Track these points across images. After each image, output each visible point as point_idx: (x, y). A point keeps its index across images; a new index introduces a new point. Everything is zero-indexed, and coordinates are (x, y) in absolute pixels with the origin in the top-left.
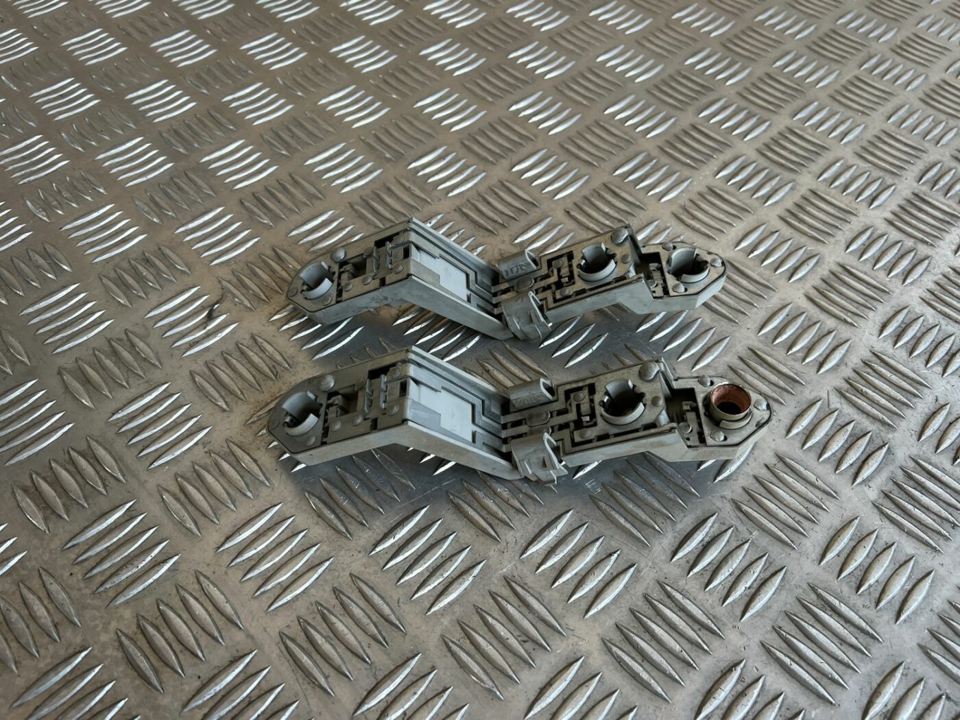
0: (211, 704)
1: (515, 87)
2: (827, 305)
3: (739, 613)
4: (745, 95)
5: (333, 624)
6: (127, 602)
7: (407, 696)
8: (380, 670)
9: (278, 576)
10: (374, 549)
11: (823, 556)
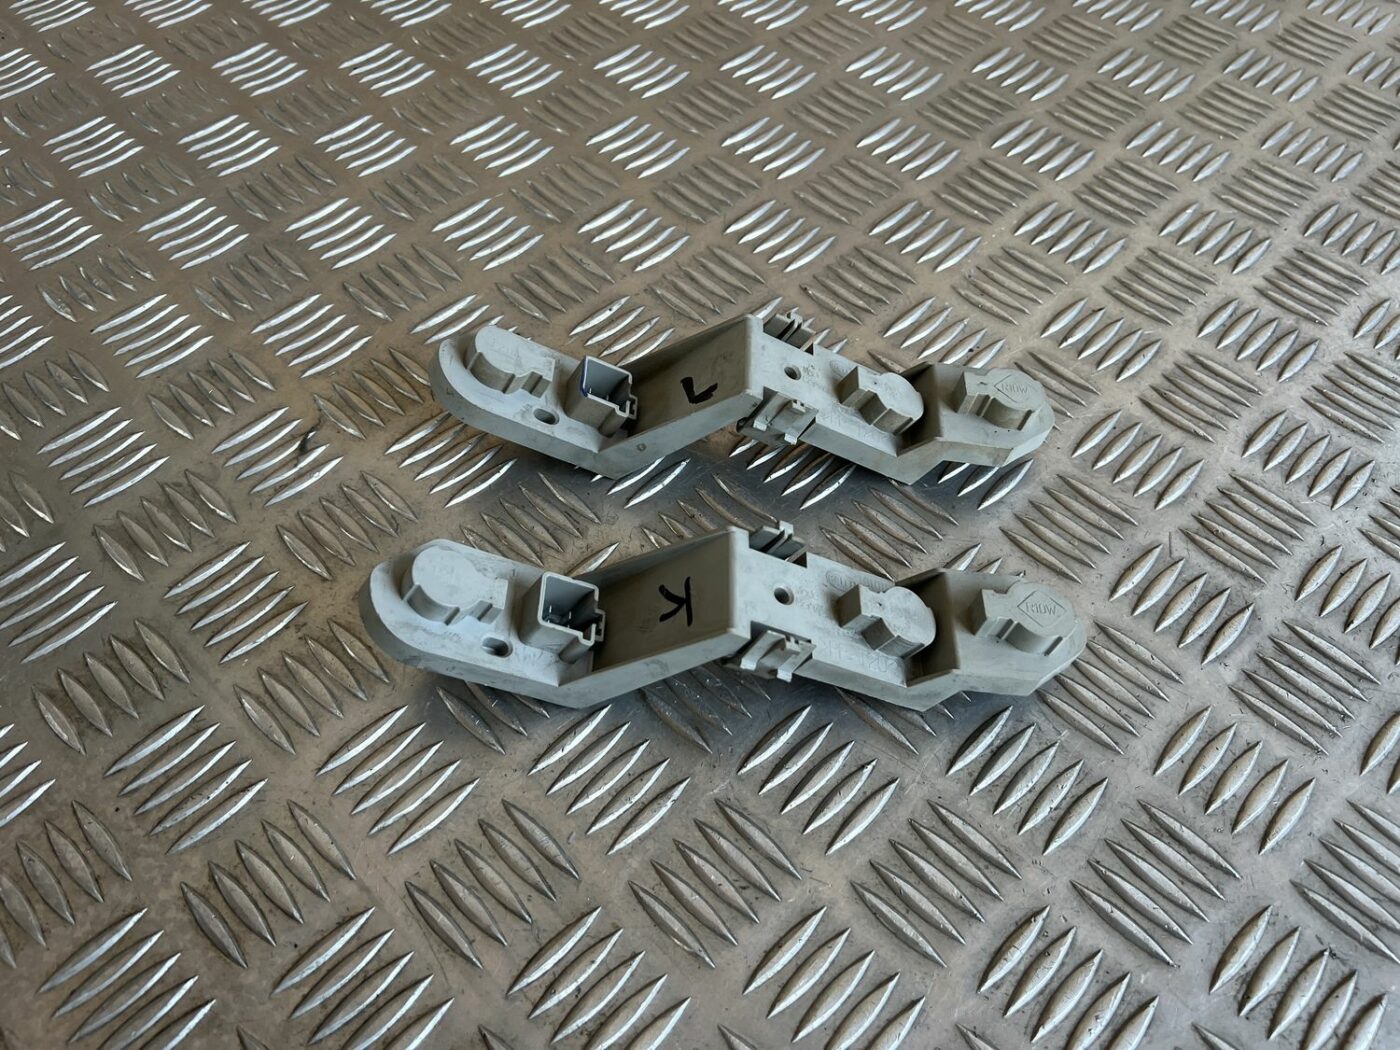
0: (313, 982)
1: (731, 113)
2: (1171, 413)
3: (1041, 844)
4: (1057, 114)
5: (479, 869)
6: (194, 846)
7: (581, 966)
8: (545, 930)
9: (401, 806)
10: (534, 767)
11: (1159, 762)
